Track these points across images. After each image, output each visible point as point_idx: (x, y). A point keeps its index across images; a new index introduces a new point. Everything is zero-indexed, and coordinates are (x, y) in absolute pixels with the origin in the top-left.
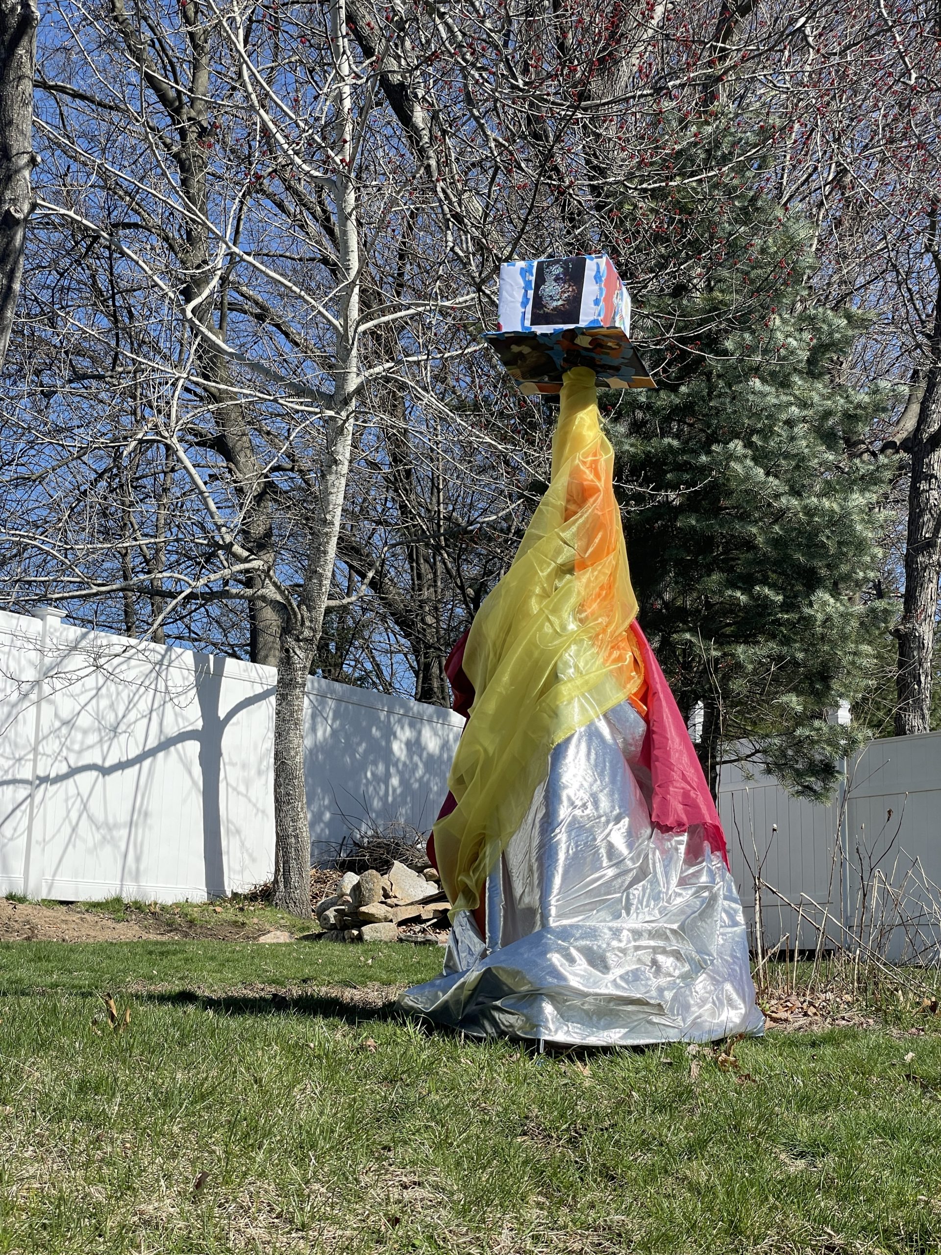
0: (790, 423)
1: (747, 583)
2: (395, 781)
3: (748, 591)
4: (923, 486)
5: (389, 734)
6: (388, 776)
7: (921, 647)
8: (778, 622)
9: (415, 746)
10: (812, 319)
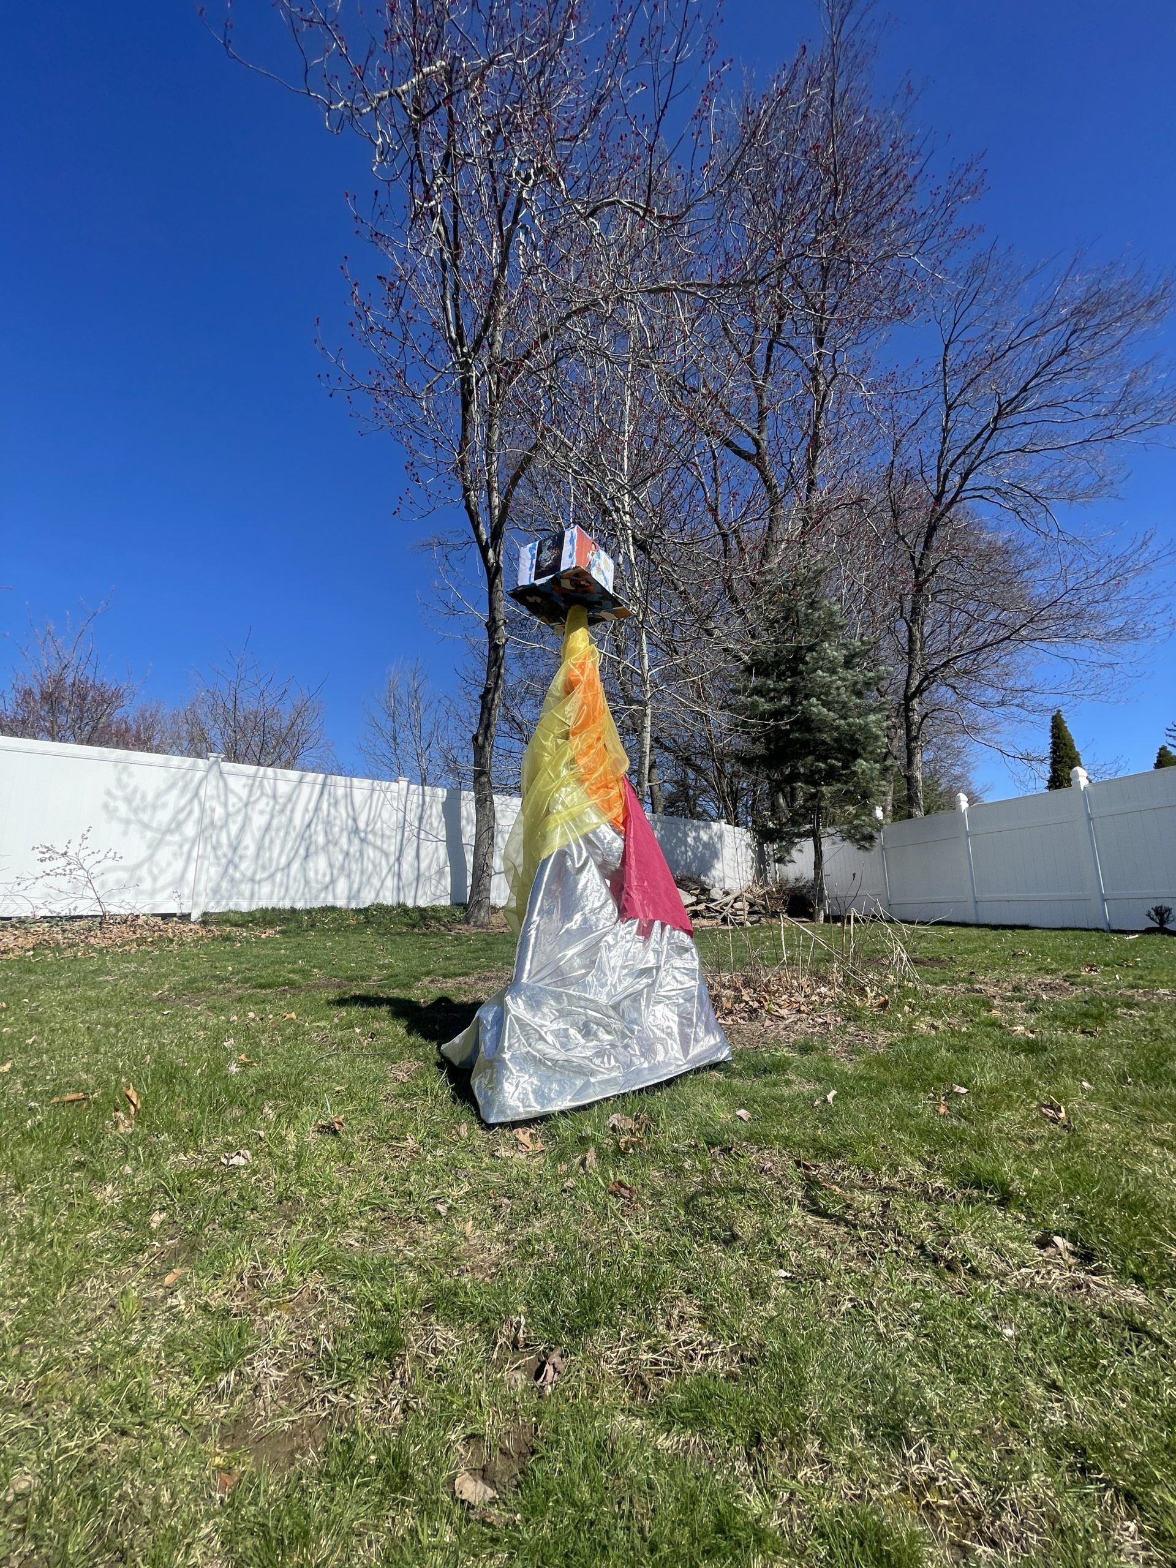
0: (838, 688)
1: (824, 759)
2: (690, 853)
3: (825, 762)
4: (911, 714)
5: (686, 835)
6: (686, 851)
7: (917, 781)
8: (841, 775)
9: (697, 839)
10: (844, 645)
